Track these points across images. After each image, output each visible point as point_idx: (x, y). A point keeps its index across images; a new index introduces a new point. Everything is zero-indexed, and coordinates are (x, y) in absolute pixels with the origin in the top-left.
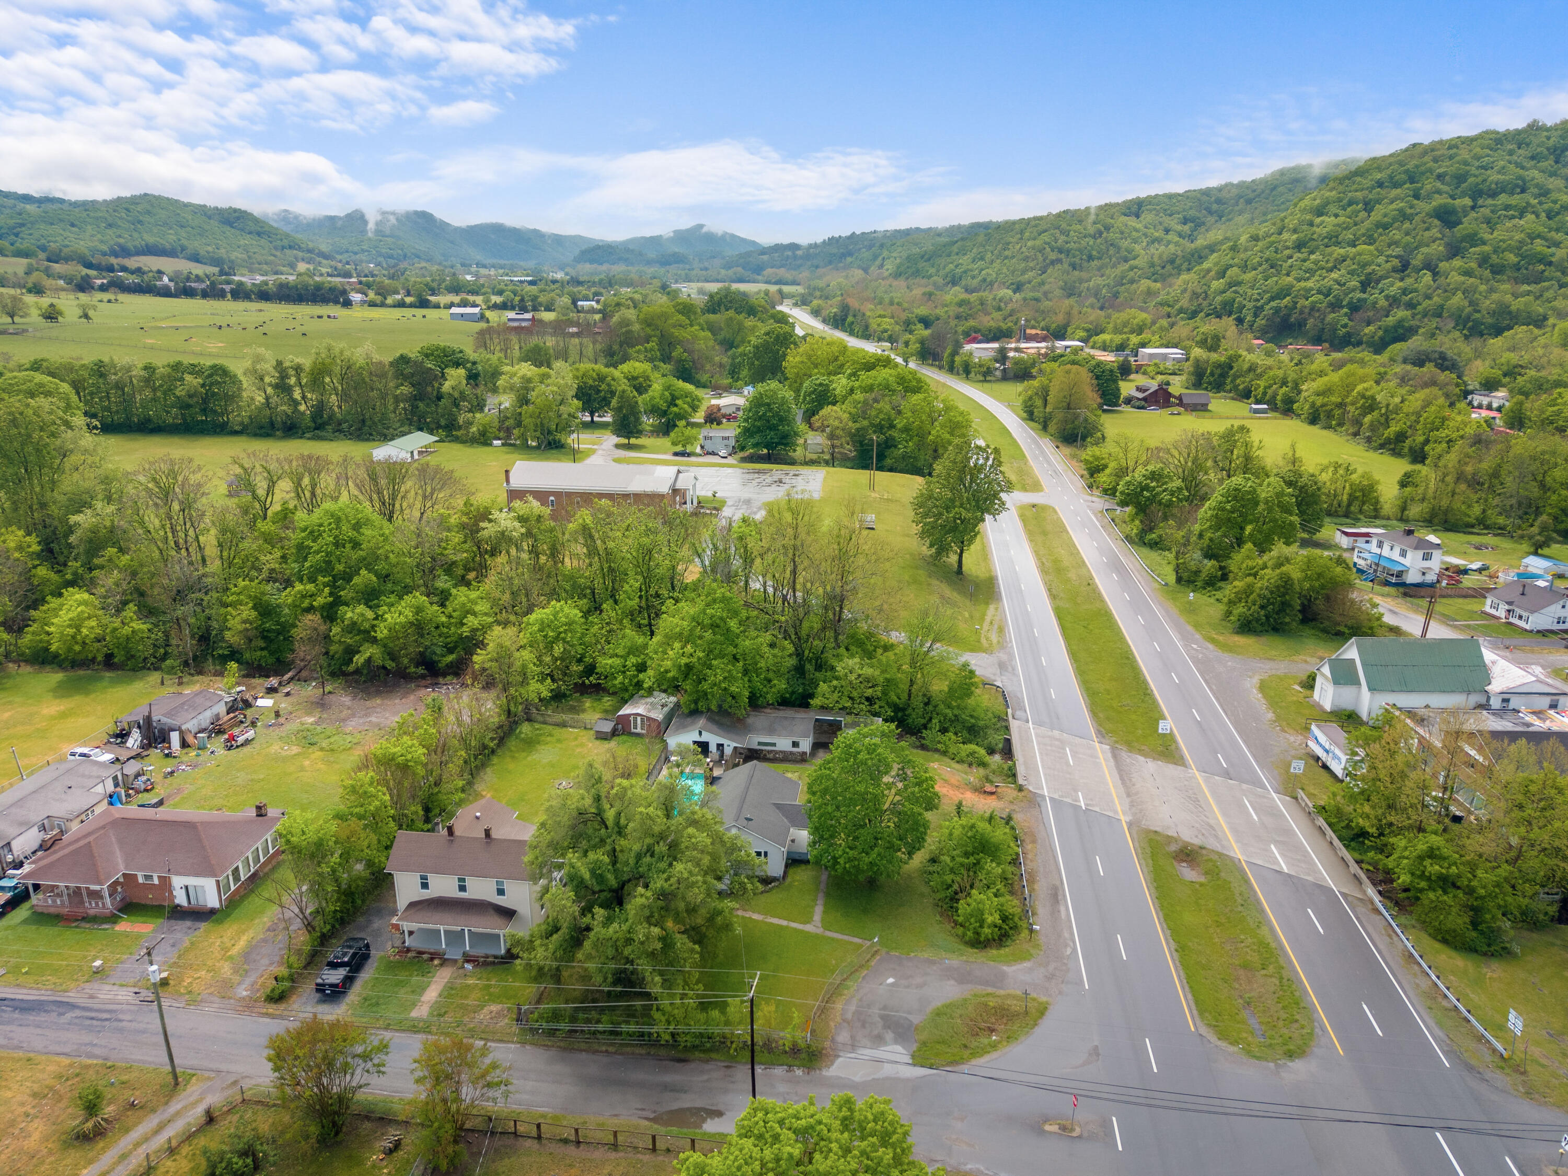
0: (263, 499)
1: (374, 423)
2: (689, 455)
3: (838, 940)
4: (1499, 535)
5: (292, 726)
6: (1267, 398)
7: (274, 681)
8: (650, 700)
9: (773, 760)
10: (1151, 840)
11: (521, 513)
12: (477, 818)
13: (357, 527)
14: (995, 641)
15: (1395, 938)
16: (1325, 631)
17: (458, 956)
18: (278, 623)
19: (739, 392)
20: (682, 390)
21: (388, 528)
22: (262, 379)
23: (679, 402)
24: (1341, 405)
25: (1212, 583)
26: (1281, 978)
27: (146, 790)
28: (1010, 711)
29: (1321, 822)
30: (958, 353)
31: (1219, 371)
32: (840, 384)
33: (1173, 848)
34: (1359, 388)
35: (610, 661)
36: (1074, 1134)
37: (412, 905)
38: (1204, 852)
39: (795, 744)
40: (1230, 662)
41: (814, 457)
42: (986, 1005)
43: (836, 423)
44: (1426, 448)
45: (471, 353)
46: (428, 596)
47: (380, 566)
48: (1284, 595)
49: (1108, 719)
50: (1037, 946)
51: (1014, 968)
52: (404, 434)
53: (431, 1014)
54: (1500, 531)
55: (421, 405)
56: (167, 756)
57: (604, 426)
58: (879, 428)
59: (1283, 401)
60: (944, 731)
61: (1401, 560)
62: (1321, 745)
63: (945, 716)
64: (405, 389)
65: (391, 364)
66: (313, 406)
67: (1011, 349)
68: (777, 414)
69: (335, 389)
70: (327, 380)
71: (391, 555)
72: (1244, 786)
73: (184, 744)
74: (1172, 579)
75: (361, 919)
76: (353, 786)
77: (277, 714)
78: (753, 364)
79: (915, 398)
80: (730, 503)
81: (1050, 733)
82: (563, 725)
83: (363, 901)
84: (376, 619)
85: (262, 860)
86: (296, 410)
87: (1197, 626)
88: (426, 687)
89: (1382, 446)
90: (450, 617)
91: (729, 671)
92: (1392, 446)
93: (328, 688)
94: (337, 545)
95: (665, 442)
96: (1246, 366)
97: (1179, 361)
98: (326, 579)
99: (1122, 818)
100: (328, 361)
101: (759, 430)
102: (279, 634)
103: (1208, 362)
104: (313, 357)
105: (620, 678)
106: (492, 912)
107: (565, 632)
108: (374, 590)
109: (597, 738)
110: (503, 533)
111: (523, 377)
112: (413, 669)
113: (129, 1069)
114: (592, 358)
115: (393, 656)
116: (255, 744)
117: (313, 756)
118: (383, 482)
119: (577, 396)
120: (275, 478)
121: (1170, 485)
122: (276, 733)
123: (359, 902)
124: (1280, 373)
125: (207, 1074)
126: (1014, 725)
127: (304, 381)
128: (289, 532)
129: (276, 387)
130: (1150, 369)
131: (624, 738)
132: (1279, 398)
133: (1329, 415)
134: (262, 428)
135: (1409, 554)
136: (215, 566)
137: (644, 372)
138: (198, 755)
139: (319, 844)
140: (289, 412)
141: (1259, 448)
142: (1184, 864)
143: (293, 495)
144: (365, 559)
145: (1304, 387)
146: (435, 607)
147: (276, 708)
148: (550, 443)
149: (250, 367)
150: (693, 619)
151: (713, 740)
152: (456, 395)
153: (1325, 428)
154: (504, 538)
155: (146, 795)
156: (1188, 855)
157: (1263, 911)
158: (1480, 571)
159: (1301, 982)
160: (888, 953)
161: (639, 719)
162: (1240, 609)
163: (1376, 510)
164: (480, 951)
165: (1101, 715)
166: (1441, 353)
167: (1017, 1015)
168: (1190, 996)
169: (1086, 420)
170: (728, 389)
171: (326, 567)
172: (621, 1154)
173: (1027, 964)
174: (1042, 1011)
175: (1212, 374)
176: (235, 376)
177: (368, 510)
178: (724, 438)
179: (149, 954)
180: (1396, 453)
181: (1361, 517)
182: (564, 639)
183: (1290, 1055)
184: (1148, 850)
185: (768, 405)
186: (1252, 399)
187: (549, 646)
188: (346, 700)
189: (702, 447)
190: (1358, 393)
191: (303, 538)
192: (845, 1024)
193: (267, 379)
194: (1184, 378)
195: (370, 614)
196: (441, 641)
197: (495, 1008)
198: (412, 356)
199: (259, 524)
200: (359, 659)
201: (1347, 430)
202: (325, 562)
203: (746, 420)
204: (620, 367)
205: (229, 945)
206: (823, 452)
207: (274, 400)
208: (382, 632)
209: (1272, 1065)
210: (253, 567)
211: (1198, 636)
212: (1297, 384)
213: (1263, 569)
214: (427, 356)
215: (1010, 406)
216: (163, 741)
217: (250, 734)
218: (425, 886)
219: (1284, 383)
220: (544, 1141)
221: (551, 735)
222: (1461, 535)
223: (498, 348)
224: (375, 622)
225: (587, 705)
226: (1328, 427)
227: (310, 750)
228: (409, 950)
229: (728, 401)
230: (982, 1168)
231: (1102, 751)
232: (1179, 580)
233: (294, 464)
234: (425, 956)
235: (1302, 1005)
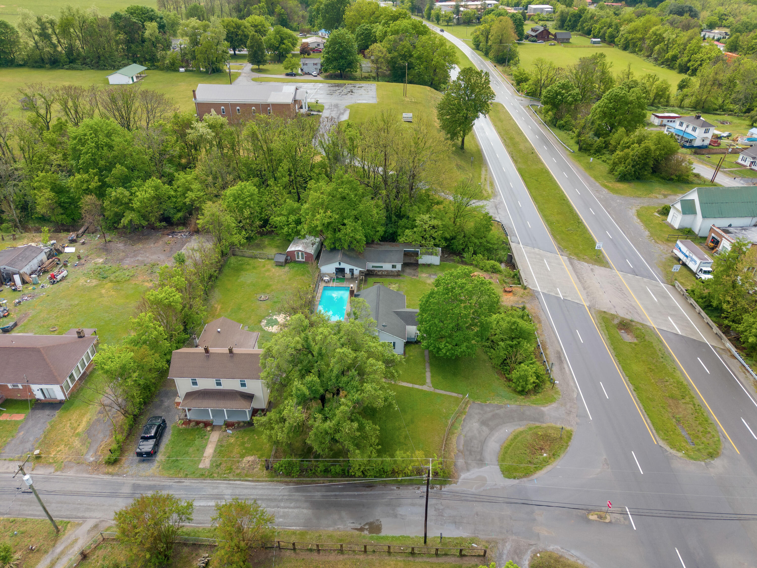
0: (45, 116)
1: (106, 58)
2: (295, 75)
3: (444, 395)
4: (731, 115)
5: (90, 266)
6: (600, 34)
7: (73, 235)
8: (305, 241)
9: (381, 276)
10: (603, 318)
11: (210, 123)
12: (219, 332)
13: (108, 135)
14: (490, 192)
15: (748, 374)
16: (663, 178)
17: (221, 423)
18: (69, 198)
19: (316, 34)
20: (286, 33)
21: (129, 136)
22: (30, 30)
23: (285, 41)
24: (643, 39)
25: (598, 151)
26: (694, 405)
27: (5, 316)
28: (509, 237)
29: (692, 301)
30: (432, 9)
31: (573, 19)
32: (378, 29)
33: (616, 322)
34: (653, 29)
35: (279, 219)
36: (607, 521)
37: (189, 395)
38: (633, 324)
39: (394, 267)
40: (617, 200)
41: (367, 75)
42: (537, 434)
43: (380, 54)
44: (688, 65)
45: (159, 13)
46: (160, 178)
47: (128, 162)
48: (646, 159)
49: (562, 239)
50: (557, 393)
51: (547, 408)
52: (125, 65)
53: (212, 466)
54: (731, 112)
55: (133, 46)
56: (14, 290)
57: (242, 57)
58: (404, 57)
59: (609, 37)
60: (475, 253)
61: (693, 133)
62: (683, 253)
63: (475, 244)
64: (122, 36)
65: (110, 19)
66: (66, 48)
67: (462, 6)
68: (345, 49)
69: (78, 36)
70: (72, 30)
71: (134, 154)
72: (645, 280)
73: (24, 282)
74: (576, 148)
75: (156, 400)
76: (138, 322)
77: (79, 258)
78: (325, 16)
79: (424, 38)
80: (326, 107)
81: (533, 250)
82: (255, 257)
83: (155, 388)
84: (131, 195)
85: (87, 365)
86: (55, 51)
87: (595, 178)
88: (168, 235)
89: (662, 63)
90: (176, 191)
91: (354, 226)
92: (668, 63)
93: (108, 239)
94: (97, 147)
95: (280, 67)
96: (589, 16)
97: (550, 12)
98: (95, 171)
99: (584, 304)
100: (70, 17)
101: (336, 59)
102: (71, 204)
103: (568, 13)
104: (60, 15)
105: (286, 229)
106: (239, 397)
107: (249, 201)
108: (126, 176)
109: (276, 265)
110: (201, 136)
111: (193, 27)
112: (158, 224)
113: (25, 522)
114: (228, 13)
115: (144, 217)
116: (69, 280)
117: (107, 286)
118: (120, 103)
119: (226, 40)
120: (50, 103)
121: (572, 92)
122: (79, 270)
123: (153, 389)
124: (608, 20)
125: (77, 521)
126: (513, 245)
127: (57, 31)
128: (65, 139)
129: (40, 35)
130: (536, 17)
131: (292, 264)
132: (607, 35)
133: (635, 45)
134: (36, 62)
135: (698, 130)
136: (21, 164)
137: (261, 22)
138: (34, 289)
139: (123, 368)
140: (52, 52)
141: (610, 67)
142: (623, 331)
143: (63, 113)
144: (117, 156)
145: (622, 29)
146: (167, 186)
147: (77, 254)
148: (213, 69)
149: (21, 22)
150: (329, 194)
151: (347, 267)
152: (154, 39)
153: (632, 52)
154: (201, 138)
155: (5, 319)
156: (624, 326)
157: (674, 361)
158: (728, 137)
159: (706, 407)
160: (474, 402)
161: (300, 253)
162: (621, 168)
163: (667, 101)
164: (234, 419)
165: (558, 237)
166: (690, 7)
167: (555, 439)
168: (649, 421)
169: (510, 50)
170: (309, 32)
171: (94, 162)
172: (346, 556)
173: (554, 405)
174: (570, 436)
175: (570, 21)
176: (13, 28)
177: (114, 123)
178: (315, 64)
179: (21, 469)
180: (671, 67)
181: (660, 105)
182: (249, 206)
183: (711, 456)
184: (603, 324)
185: (340, 43)
186: (592, 35)
187: (241, 211)
188: (121, 246)
189: (302, 70)
190: (653, 32)
191: (75, 144)
192: (460, 454)
193: (34, 30)
194: (554, 23)
195: (127, 193)
196: (172, 205)
197: (250, 458)
198: (122, 13)
199: (45, 133)
200: (125, 221)
201: (643, 54)
202: (92, 160)
203: (328, 53)
204: (247, 19)
205: (76, 425)
206: (371, 72)
207: (41, 44)
208: (136, 204)
209: (703, 463)
210: (46, 163)
211: (597, 184)
212: (617, 27)
213: (633, 144)
214: (132, 14)
215: (464, 41)
216: (10, 280)
217: (65, 273)
218: (195, 383)
219: (610, 26)
220: (298, 551)
221: (248, 264)
222: (712, 115)
223: (172, 7)
224: (131, 197)
225: (266, 243)
226: (633, 52)
227: (104, 282)
228: (190, 421)
229: (311, 40)
230: (559, 548)
231: (563, 260)
232: (580, 149)
233: (61, 92)
234: (201, 425)
235: (710, 421)
